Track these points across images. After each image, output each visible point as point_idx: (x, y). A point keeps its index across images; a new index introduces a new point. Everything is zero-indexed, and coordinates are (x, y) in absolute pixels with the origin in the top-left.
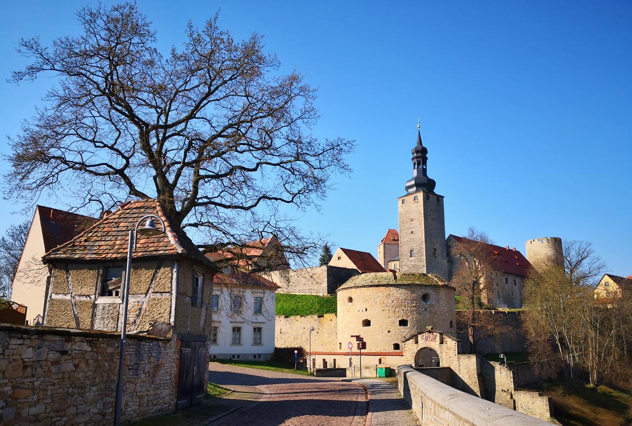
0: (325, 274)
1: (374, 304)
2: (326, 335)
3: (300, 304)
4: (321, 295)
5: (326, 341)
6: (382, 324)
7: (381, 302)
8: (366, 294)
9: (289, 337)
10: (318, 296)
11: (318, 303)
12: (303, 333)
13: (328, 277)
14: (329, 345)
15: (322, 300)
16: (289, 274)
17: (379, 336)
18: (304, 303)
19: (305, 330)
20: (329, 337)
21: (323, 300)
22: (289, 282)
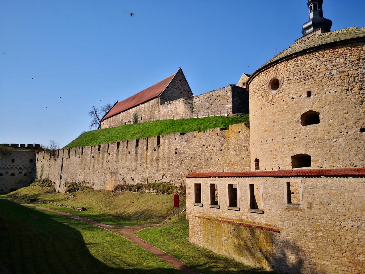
0: (230, 94)
1: (325, 80)
2: (232, 152)
3: (202, 126)
4: (226, 115)
5: (232, 160)
6: (346, 116)
7: (343, 74)
8: (307, 66)
9: (185, 158)
10: (222, 117)
11: (222, 123)
12: (202, 152)
13: (233, 97)
14: (237, 165)
15: (226, 119)
16: (193, 100)
17: (341, 139)
18: (207, 124)
19: (205, 147)
20: (236, 155)
21: (228, 119)
22: (193, 108)
